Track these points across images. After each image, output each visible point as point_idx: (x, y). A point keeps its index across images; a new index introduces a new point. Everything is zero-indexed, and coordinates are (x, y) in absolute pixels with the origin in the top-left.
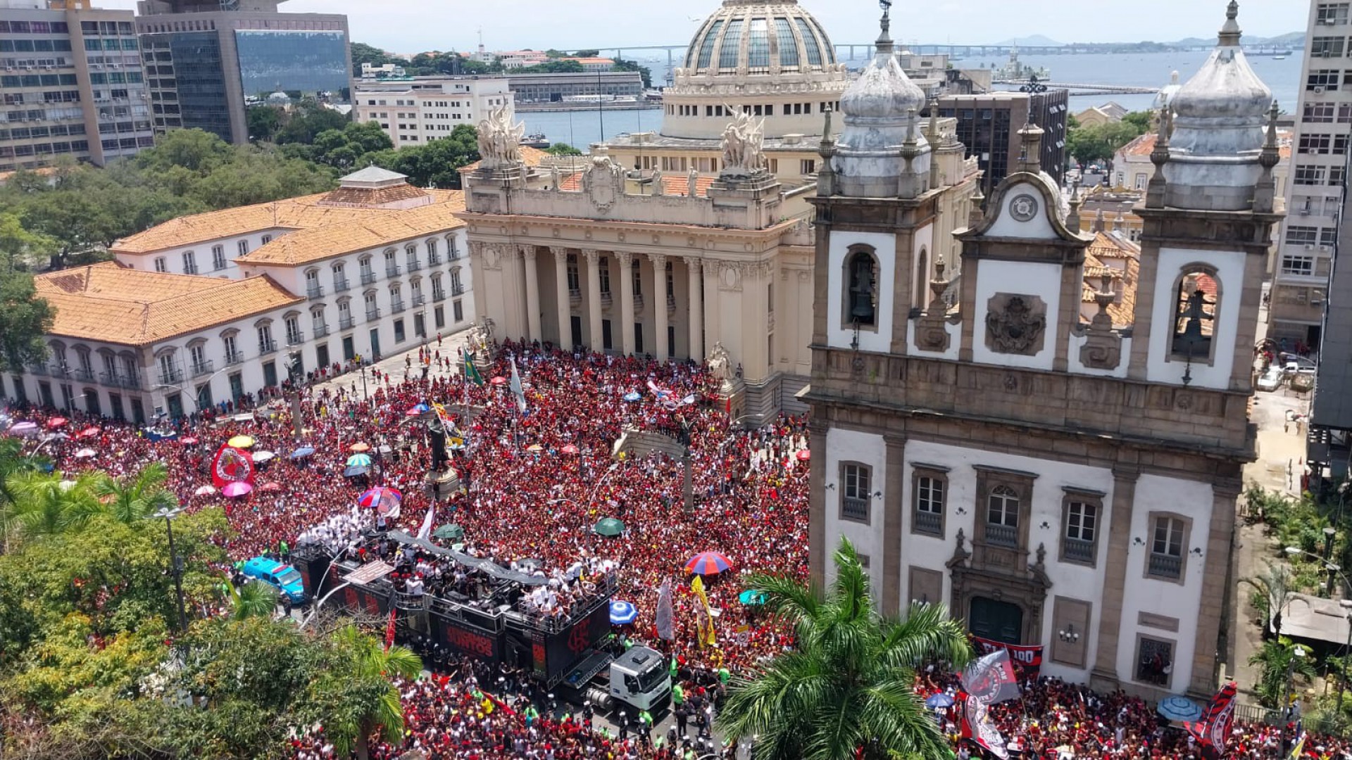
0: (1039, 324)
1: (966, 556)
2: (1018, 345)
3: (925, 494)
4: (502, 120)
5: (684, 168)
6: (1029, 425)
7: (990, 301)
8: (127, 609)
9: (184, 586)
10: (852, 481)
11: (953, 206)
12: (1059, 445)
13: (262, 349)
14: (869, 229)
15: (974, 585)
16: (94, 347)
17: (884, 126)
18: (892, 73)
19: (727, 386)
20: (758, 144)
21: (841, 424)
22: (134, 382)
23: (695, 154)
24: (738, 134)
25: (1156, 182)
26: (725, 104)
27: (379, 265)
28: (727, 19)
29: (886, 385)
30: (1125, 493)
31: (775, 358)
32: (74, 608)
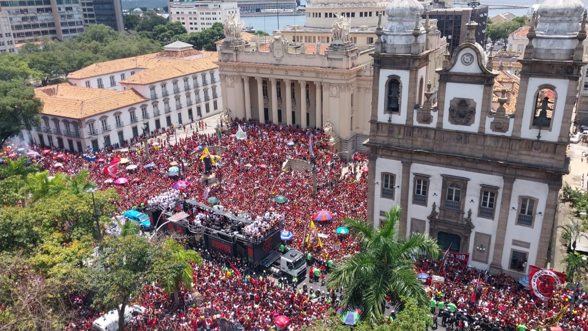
0: (473, 112)
1: (436, 214)
2: (463, 121)
3: (419, 187)
4: (234, 20)
5: (314, 42)
6: (467, 157)
7: (451, 101)
8: (77, 232)
9: (100, 222)
10: (387, 181)
11: (435, 59)
12: (480, 166)
13: (132, 121)
14: (397, 69)
15: (439, 226)
16: (61, 119)
17: (405, 21)
19: (332, 139)
20: (348, 30)
21: (382, 156)
22: (78, 135)
23: (320, 35)
24: (339, 26)
25: (529, 47)
26: (333, 12)
27: (181, 85)
29: (403, 139)
30: (509, 188)
31: (354, 127)
32: (55, 230)
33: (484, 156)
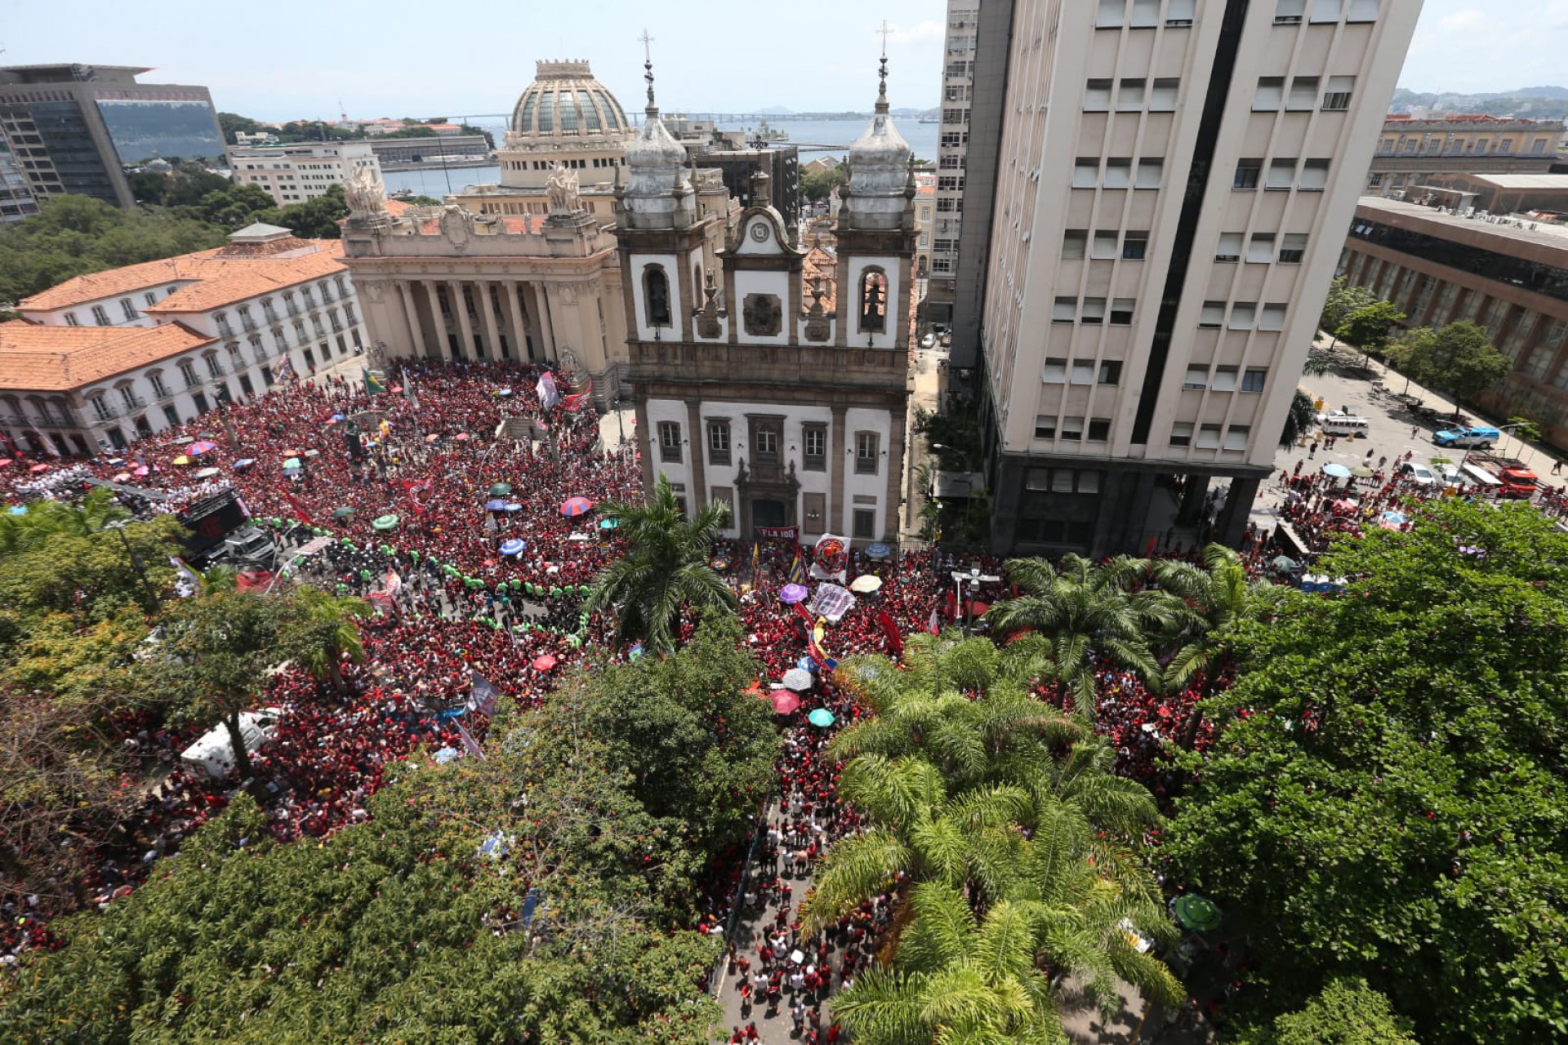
0: (778, 314)
1: (746, 474)
2: (766, 330)
3: (716, 437)
4: (363, 178)
5: (522, 212)
6: (777, 383)
7: (745, 300)
8: (100, 603)
9: (151, 579)
10: (667, 435)
12: (797, 395)
13: (189, 384)
14: (657, 253)
15: (753, 493)
16: (21, 396)
17: (658, 174)
18: (660, 133)
19: (576, 377)
20: (575, 191)
21: (655, 396)
22: (71, 422)
23: (530, 201)
24: (559, 184)
25: (843, 211)
26: (547, 160)
27: (280, 306)
28: (540, 91)
29: (682, 365)
30: (840, 422)
31: (610, 353)
32: (52, 610)
33: (802, 380)
